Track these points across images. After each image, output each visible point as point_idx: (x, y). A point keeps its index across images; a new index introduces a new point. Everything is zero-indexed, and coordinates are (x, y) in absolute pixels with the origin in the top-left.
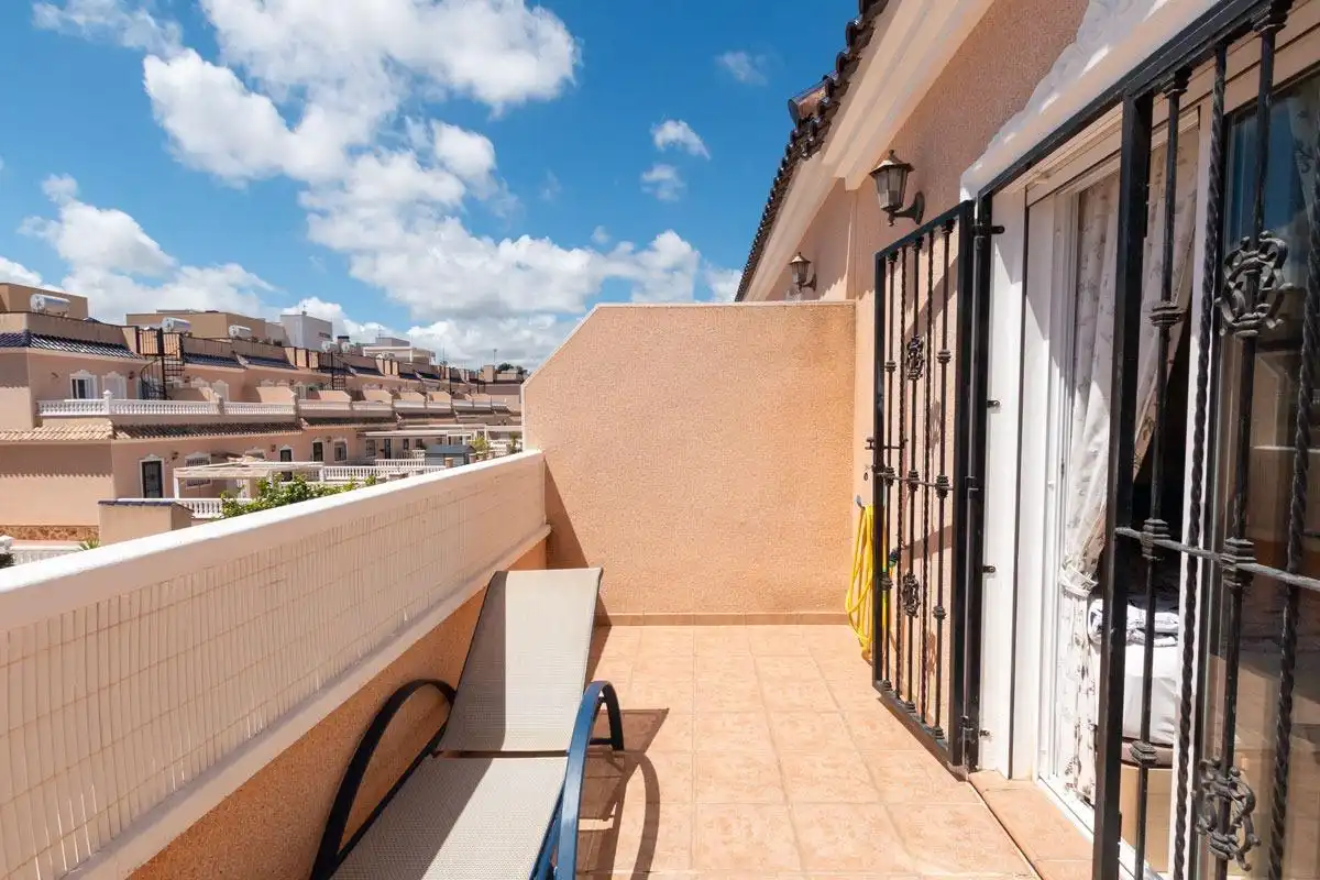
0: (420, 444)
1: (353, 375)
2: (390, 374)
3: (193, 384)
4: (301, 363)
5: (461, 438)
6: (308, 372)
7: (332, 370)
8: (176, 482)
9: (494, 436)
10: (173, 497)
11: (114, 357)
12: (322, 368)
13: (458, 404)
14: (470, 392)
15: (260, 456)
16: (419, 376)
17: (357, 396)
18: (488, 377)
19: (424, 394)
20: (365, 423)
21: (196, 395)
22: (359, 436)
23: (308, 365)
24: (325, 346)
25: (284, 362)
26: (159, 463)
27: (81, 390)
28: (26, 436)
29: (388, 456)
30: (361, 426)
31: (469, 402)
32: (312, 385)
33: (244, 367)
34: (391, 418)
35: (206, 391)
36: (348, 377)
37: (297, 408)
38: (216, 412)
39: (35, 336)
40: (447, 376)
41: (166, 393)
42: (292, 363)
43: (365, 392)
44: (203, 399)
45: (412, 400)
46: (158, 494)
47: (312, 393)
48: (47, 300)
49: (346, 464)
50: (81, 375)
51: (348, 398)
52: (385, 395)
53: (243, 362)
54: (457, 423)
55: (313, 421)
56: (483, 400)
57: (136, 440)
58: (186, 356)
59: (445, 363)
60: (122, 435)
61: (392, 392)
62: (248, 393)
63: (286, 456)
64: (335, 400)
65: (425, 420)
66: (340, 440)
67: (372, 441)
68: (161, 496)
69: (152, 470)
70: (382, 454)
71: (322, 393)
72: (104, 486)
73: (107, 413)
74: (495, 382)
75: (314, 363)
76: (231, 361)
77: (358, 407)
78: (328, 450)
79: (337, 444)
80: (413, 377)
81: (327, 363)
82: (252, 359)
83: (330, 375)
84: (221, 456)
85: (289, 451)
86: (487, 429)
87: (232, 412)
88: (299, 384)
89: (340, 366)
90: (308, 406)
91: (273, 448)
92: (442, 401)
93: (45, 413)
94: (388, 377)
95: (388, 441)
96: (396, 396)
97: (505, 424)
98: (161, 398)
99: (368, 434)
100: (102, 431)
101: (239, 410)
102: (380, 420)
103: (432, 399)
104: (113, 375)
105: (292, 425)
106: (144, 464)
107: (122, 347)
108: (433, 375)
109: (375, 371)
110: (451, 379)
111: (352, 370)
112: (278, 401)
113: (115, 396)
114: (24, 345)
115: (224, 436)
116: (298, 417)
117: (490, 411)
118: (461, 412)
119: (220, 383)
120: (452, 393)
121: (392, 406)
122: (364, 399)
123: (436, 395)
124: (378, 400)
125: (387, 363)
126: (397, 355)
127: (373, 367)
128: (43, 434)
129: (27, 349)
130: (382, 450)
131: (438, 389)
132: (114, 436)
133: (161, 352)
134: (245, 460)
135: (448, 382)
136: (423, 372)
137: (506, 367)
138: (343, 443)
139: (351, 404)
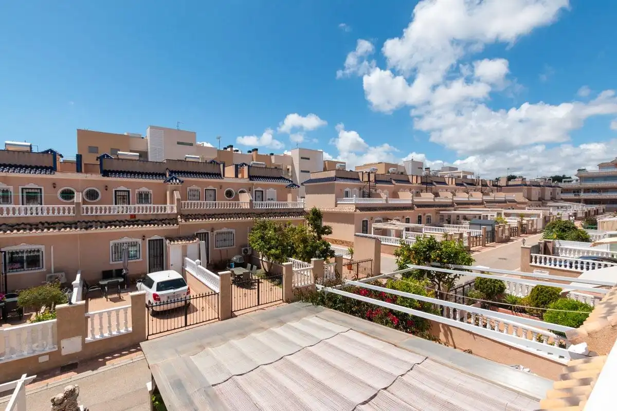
0: (465, 218)
1: (434, 185)
2: (451, 184)
3: (378, 191)
4: (414, 181)
5: (487, 216)
6: (417, 185)
7: (426, 183)
8: (372, 228)
9: (507, 215)
10: (371, 234)
11: (356, 183)
12: (422, 183)
13: (486, 198)
14: (492, 192)
15: (398, 220)
16: (465, 184)
17: (437, 195)
18: (503, 183)
19: (468, 193)
20: (440, 207)
21: (378, 196)
22: (437, 213)
23: (417, 182)
24: (424, 173)
25: (408, 182)
26: (367, 221)
27: (347, 195)
28: (333, 210)
29: (449, 223)
30: (438, 208)
31: (492, 197)
32: (418, 191)
33: (394, 184)
34: (452, 205)
35: (382, 194)
36: (433, 187)
37: (412, 200)
38: (385, 202)
39: (338, 178)
40: (480, 184)
41: (369, 196)
42: (411, 181)
43: (440, 193)
44: (381, 197)
45: (462, 197)
46: (366, 232)
47: (418, 194)
48: (340, 165)
49: (430, 226)
50: (347, 189)
51: (433, 196)
52: (450, 195)
53: (394, 182)
54: (485, 207)
55: (419, 206)
56: (501, 196)
57: (361, 213)
58: (376, 181)
59: (479, 177)
60: (358, 211)
61: (452, 193)
62: (395, 195)
63: (408, 221)
64: (427, 197)
65: (468, 206)
66: (429, 214)
67: (442, 216)
68: (367, 233)
69: (365, 223)
70: (447, 222)
71: (421, 194)
72: (352, 228)
73: (354, 203)
74: (507, 186)
75: (419, 181)
76: (389, 182)
77: (437, 200)
78: (424, 219)
79: (427, 216)
80: (462, 185)
81: (424, 180)
82: (397, 181)
83: (425, 186)
84: (386, 220)
85: (409, 219)
86: (504, 211)
87: (390, 202)
88: (413, 190)
89: (430, 182)
90: (417, 200)
91: (403, 217)
92: (477, 196)
93: (338, 203)
94: (450, 186)
95: (450, 216)
96: (454, 195)
97: (513, 209)
98: (368, 197)
99: (441, 212)
100: (352, 209)
101: (393, 202)
102: (446, 206)
103: (472, 196)
104: (355, 189)
105: (410, 208)
106: (363, 221)
107: (358, 179)
108: (472, 183)
109: (444, 183)
110: (483, 185)
111: (434, 183)
112: (406, 198)
113: (356, 197)
114: (335, 180)
115: (387, 212)
116: (413, 204)
117: (505, 202)
118: (487, 202)
119: (386, 191)
120: (482, 192)
121: (452, 199)
122: (439, 196)
123: (474, 193)
124: (446, 197)
125: (450, 179)
126: (455, 175)
127: (443, 181)
128: (337, 210)
129: (335, 182)
130: (447, 220)
131: (475, 191)
132: (355, 211)
133: (369, 181)
134: (394, 222)
135: (480, 187)
136: (466, 183)
137: (513, 177)
138: (430, 216)
139: (434, 199)
